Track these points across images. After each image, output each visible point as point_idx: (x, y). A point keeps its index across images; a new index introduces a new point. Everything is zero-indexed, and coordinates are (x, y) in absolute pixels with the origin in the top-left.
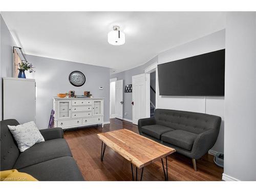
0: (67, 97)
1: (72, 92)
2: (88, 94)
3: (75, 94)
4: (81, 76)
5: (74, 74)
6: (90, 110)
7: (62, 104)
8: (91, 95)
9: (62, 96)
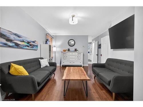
0: (67, 51)
1: (68, 49)
2: (76, 50)
3: (70, 50)
4: (73, 41)
5: (70, 41)
6: (76, 57)
7: (64, 54)
8: (77, 50)
9: (65, 51)
